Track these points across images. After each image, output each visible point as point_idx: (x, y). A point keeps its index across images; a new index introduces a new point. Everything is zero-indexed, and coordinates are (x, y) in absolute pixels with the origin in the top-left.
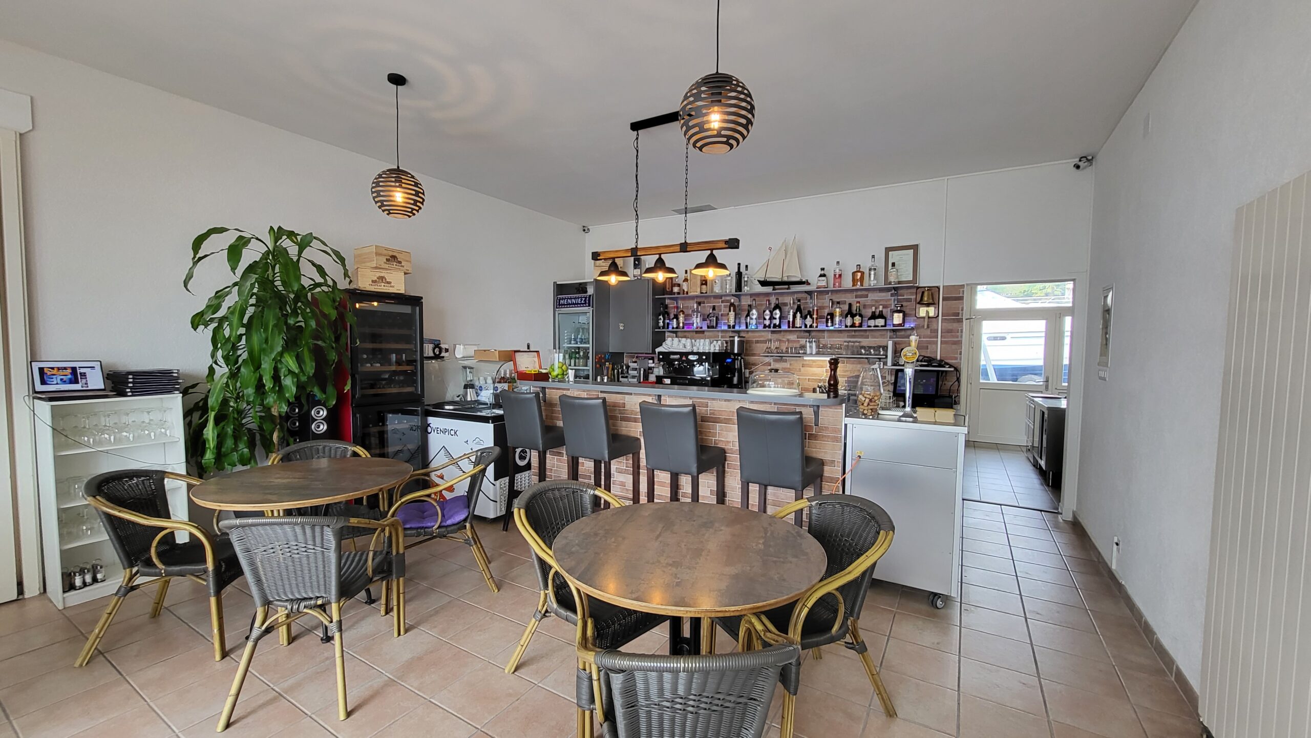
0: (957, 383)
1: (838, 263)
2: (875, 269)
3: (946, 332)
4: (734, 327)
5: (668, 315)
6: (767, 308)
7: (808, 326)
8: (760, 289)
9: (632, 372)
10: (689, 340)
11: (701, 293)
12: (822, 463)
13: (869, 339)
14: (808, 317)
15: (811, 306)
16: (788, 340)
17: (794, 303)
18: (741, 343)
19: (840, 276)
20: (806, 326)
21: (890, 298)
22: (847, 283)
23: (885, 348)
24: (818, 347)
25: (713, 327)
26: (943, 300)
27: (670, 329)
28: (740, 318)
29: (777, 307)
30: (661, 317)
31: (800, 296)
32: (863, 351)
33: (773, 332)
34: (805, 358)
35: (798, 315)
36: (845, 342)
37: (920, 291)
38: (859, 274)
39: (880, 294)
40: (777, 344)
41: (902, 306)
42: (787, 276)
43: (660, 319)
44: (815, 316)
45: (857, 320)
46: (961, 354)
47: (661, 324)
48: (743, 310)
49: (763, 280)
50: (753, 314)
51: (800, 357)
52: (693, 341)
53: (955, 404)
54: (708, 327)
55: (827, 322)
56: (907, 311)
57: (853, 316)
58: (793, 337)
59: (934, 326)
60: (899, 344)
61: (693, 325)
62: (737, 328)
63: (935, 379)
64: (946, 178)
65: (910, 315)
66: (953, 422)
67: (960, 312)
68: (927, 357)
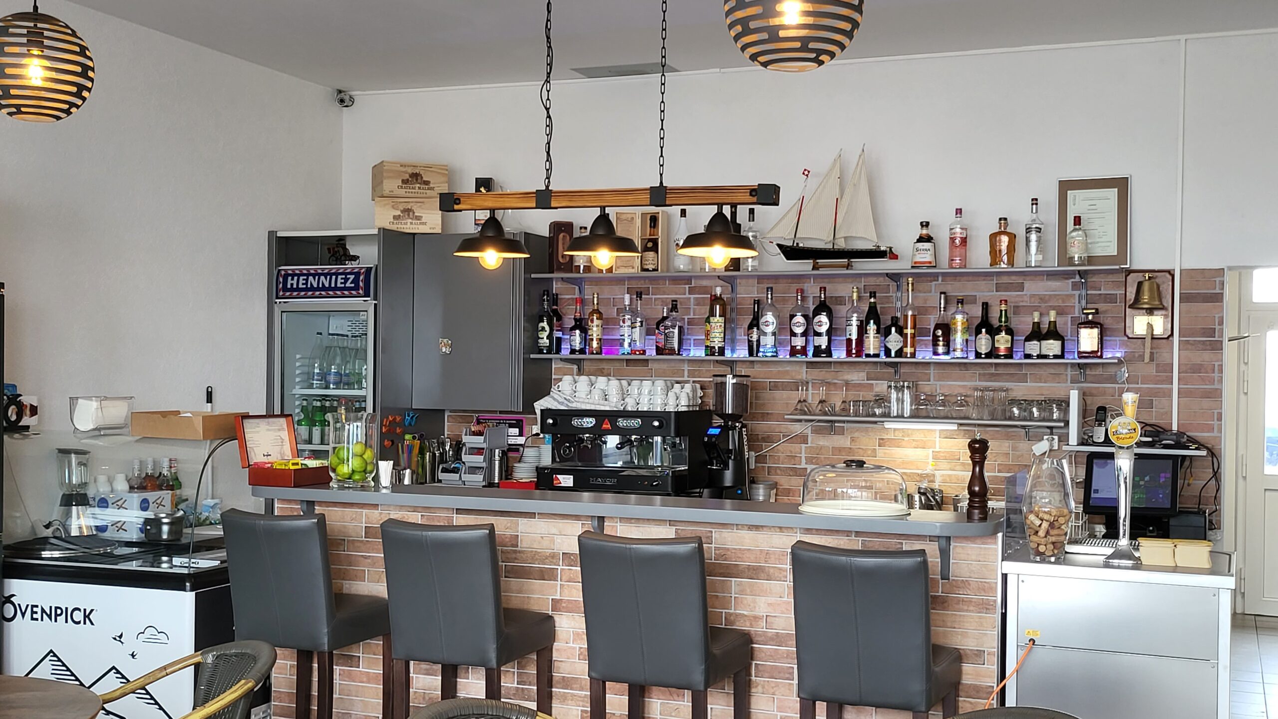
0: (1213, 481)
1: (959, 211)
2: (1039, 230)
3: (1190, 370)
4: (722, 351)
5: (560, 318)
6: (798, 308)
7: (893, 354)
8: (780, 264)
9: (468, 459)
10: (614, 383)
11: (643, 270)
12: (958, 657)
13: (1028, 384)
14: (893, 329)
15: (899, 304)
16: (847, 384)
17: (860, 298)
18: (741, 390)
19: (964, 241)
20: (888, 352)
21: (1071, 292)
22: (979, 257)
23: (1063, 405)
24: (915, 400)
25: (672, 352)
26: (1181, 300)
27: (565, 352)
28: (733, 331)
29: (822, 307)
30: (545, 324)
31: (872, 281)
32: (1016, 411)
33: (810, 364)
34: (888, 425)
35: (872, 327)
36: (976, 389)
37: (1133, 280)
38: (1005, 239)
39: (1049, 283)
40: (822, 392)
41: (1097, 312)
42: (845, 238)
43: (543, 329)
44: (909, 331)
45: (1003, 341)
46: (1220, 419)
47: (545, 341)
48: (740, 312)
49: (790, 244)
50: (767, 324)
51: (875, 422)
52: (624, 383)
53: (1210, 529)
54: (659, 351)
55: (935, 343)
56: (1108, 322)
57: (993, 332)
58: (857, 377)
59: (1163, 356)
60: (1092, 395)
61: (622, 345)
62: (728, 354)
63: (1169, 475)
64: (1183, 37)
65: (1113, 332)
66: (1207, 566)
67: (1217, 327)
68: (1150, 425)
